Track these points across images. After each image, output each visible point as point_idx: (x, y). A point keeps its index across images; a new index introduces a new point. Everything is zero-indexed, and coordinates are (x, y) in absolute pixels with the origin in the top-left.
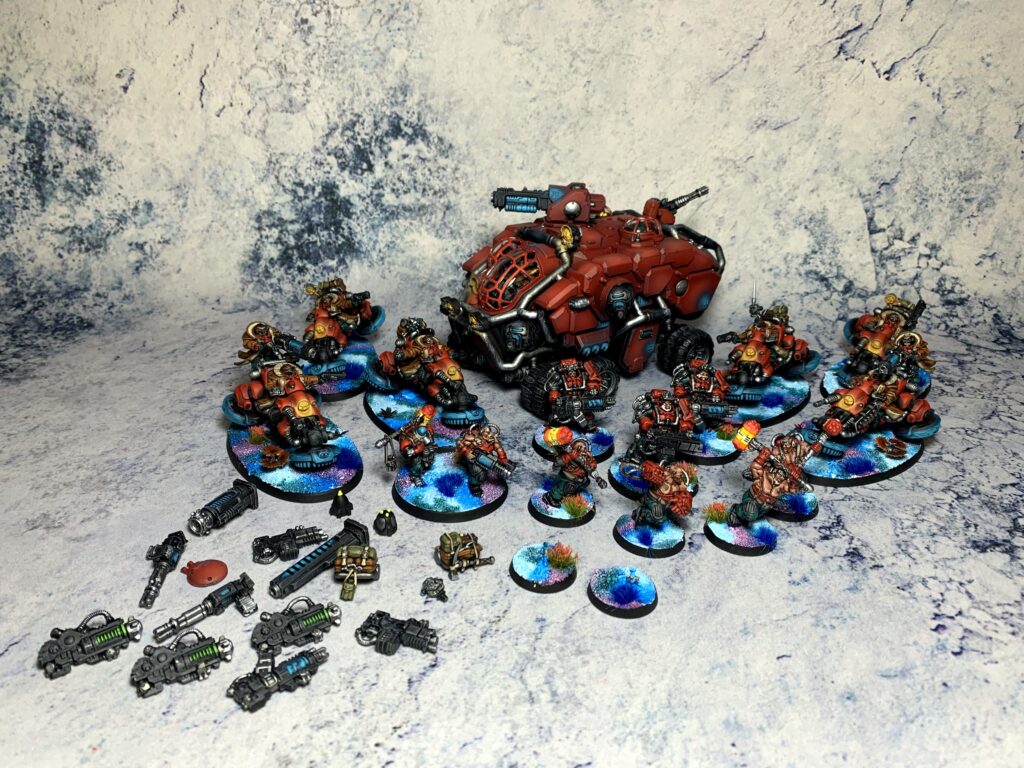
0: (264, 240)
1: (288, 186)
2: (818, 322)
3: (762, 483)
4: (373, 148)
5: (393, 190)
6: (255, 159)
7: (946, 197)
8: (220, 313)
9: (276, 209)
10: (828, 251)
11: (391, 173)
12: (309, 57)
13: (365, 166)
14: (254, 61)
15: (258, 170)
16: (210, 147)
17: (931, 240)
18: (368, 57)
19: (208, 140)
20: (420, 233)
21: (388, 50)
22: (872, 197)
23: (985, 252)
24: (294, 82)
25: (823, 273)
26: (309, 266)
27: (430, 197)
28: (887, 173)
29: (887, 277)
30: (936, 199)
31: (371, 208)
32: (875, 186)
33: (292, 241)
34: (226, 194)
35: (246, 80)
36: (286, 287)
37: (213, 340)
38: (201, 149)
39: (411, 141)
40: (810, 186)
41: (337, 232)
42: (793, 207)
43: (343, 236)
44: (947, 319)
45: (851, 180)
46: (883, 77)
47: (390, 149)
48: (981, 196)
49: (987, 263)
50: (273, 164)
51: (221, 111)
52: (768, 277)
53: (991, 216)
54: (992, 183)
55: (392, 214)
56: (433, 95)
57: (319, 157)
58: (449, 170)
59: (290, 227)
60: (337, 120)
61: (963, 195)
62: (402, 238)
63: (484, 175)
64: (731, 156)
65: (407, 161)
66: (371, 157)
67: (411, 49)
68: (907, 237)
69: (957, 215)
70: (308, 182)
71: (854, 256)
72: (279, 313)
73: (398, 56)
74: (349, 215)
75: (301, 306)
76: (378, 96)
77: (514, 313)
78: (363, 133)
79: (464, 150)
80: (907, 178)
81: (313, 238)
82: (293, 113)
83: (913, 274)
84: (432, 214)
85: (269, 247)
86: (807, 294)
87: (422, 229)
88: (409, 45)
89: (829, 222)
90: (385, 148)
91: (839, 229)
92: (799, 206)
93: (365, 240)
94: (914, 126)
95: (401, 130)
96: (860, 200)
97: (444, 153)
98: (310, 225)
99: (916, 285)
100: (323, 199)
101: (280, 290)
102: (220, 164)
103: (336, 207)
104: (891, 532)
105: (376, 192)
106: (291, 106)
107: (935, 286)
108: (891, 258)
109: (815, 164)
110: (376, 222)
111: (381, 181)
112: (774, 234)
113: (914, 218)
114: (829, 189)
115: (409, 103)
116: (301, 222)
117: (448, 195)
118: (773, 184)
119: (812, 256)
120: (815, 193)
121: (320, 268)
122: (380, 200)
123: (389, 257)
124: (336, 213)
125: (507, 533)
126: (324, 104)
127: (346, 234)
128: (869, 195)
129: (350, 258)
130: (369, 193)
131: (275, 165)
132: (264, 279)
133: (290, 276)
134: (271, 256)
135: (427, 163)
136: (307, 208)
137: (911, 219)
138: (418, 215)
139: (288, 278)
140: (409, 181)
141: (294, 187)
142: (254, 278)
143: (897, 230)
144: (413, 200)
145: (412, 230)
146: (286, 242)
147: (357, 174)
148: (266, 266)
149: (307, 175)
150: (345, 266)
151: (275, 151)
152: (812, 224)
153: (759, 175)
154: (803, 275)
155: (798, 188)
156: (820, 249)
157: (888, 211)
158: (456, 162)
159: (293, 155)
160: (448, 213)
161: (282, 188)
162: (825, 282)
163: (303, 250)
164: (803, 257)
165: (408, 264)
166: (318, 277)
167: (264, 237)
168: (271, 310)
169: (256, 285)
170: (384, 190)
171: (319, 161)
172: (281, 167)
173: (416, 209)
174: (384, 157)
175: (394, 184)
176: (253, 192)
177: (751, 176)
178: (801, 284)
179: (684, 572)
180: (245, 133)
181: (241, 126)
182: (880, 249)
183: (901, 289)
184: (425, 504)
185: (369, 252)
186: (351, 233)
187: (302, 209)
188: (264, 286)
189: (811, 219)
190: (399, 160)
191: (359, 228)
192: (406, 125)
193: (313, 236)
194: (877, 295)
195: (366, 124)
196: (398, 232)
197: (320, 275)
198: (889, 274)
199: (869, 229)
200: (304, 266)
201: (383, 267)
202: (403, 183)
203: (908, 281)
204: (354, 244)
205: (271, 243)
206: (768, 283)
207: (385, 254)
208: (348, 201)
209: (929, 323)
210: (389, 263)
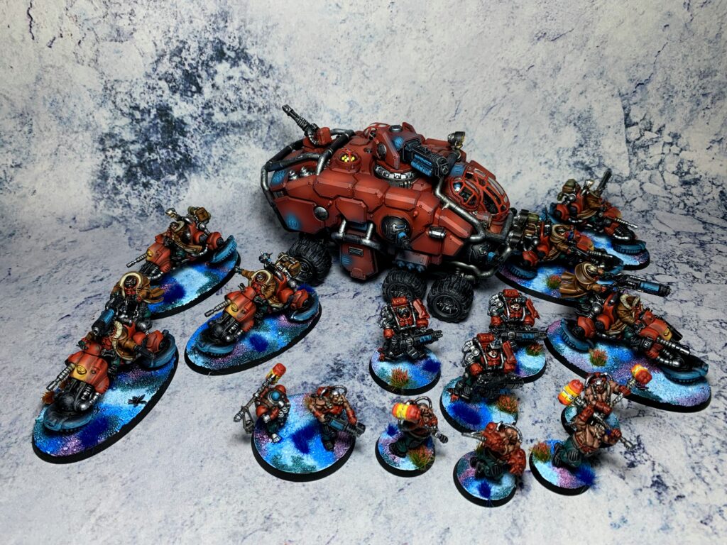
0: (109, 160)
1: (126, 110)
3: (585, 436)
4: (200, 72)
5: (222, 109)
6: (92, 87)
7: (688, 94)
8: (77, 231)
9: (116, 131)
10: (592, 144)
11: (218, 93)
13: (194, 88)
15: (94, 97)
16: (47, 77)
17: (673, 130)
19: (44, 70)
20: (249, 146)
22: (629, 96)
23: (714, 138)
24: (119, 12)
25: (587, 163)
26: (152, 182)
27: (256, 114)
28: (642, 74)
29: (638, 163)
30: (680, 95)
31: (203, 127)
32: (633, 85)
33: (135, 160)
34: (68, 119)
35: (72, 12)
36: (134, 202)
37: (74, 262)
38: (38, 79)
39: (234, 63)
40: (580, 89)
41: (174, 149)
42: (565, 109)
43: (180, 153)
44: (684, 197)
45: (613, 83)
47: (216, 72)
48: (715, 91)
49: (716, 147)
50: (109, 91)
51: (52, 42)
52: (544, 169)
53: (721, 107)
54: (724, 80)
55: (222, 131)
56: (252, 21)
57: (151, 82)
58: (271, 89)
59: (132, 147)
60: (164, 47)
61: (701, 91)
62: (234, 151)
63: (303, 91)
64: (515, 66)
65: (232, 82)
66: (199, 80)
68: (655, 129)
69: (695, 107)
70: (143, 105)
71: (612, 148)
72: (130, 227)
74: (184, 134)
75: (149, 219)
76: (200, 23)
78: (189, 57)
79: (283, 70)
80: (659, 78)
81: (154, 156)
82: (122, 41)
83: (658, 160)
84: (258, 128)
85: (115, 166)
87: (251, 143)
89: (594, 119)
90: (211, 71)
91: (601, 125)
92: (570, 107)
93: (200, 155)
94: (667, 32)
95: (224, 54)
96: (619, 99)
97: (265, 73)
98: (150, 144)
99: (661, 169)
100: (159, 121)
101: (129, 205)
102: (58, 92)
103: (172, 128)
104: (684, 454)
106: (119, 35)
107: (675, 169)
109: (585, 70)
110: (209, 138)
111: (210, 102)
112: (550, 132)
113: (662, 112)
114: (594, 91)
115: (230, 29)
116: (141, 142)
117: (271, 110)
118: (549, 89)
119: (579, 149)
120: (584, 95)
121: (162, 183)
122: (211, 119)
123: (223, 169)
124: (172, 132)
125: (361, 489)
126: (150, 32)
127: (183, 151)
128: (627, 94)
129: (188, 172)
130: (200, 113)
131: (110, 91)
132: (113, 195)
133: (136, 192)
134: (117, 174)
135: (250, 83)
136: (145, 129)
137: (659, 113)
138: (245, 130)
139: (134, 193)
140: (235, 100)
141: (131, 111)
142: (104, 195)
143: (647, 123)
144: (240, 117)
145: (241, 144)
146: (129, 161)
147: (188, 96)
148: (113, 184)
149: (142, 99)
150: (184, 180)
151: (109, 78)
152: (580, 122)
153: (538, 81)
154: (572, 166)
155: (570, 91)
156: (586, 143)
157: (641, 107)
158: (276, 81)
159: (127, 81)
160: (272, 127)
161: (119, 112)
162: (589, 171)
163: (146, 168)
164: (572, 150)
165: (241, 174)
166: (161, 191)
167: (108, 157)
168: (123, 225)
169: (107, 202)
170: (213, 109)
171: (151, 86)
172: (117, 93)
173: (244, 125)
174: (211, 80)
175: (222, 104)
176: (93, 117)
177: (531, 83)
178: (570, 173)
179: (520, 522)
180: (78, 62)
181: (74, 56)
182: (633, 140)
183: (649, 173)
184: (284, 465)
185: (204, 165)
186: (187, 151)
187: (141, 130)
188: (114, 202)
189: (579, 117)
190: (224, 82)
191: (194, 145)
192: (228, 49)
193: (153, 154)
194: (630, 179)
195: (191, 50)
196: (229, 146)
197: (163, 189)
198: (639, 160)
199: (625, 123)
200: (148, 182)
201: (218, 178)
202: (230, 102)
203: (654, 166)
204: (191, 159)
205: (116, 162)
206: (544, 174)
207: (219, 166)
208: (182, 122)
209: (671, 202)
210: (223, 174)
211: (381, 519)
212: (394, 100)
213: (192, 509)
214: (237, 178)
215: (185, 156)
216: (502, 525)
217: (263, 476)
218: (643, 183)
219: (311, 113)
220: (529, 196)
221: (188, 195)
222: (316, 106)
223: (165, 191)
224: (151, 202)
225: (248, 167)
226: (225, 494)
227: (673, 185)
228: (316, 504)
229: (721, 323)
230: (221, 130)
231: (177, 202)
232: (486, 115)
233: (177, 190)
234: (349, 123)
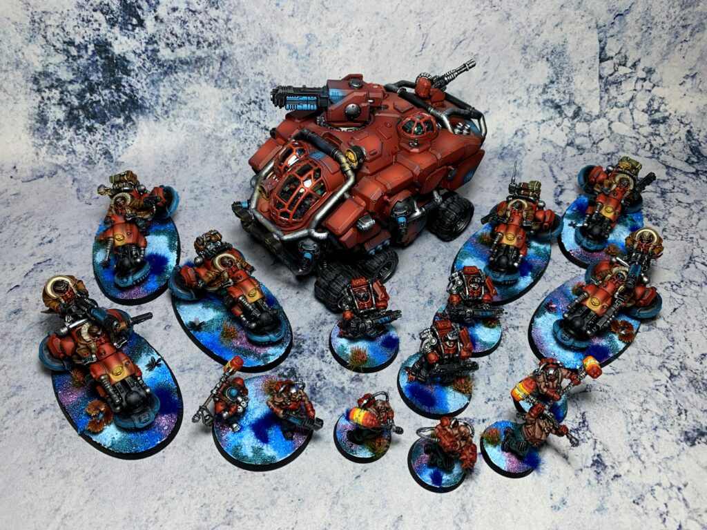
0: (46, 101)
1: (59, 45)
2: (550, 148)
5: (167, 45)
6: (17, 20)
7: (667, 25)
8: (19, 181)
9: (51, 69)
10: (564, 80)
11: (162, 27)
13: (135, 21)
15: (22, 30)
17: (648, 65)
20: (200, 84)
22: (606, 28)
23: (688, 72)
25: (557, 101)
26: (97, 125)
27: (206, 49)
28: (622, 4)
29: (609, 101)
30: (659, 27)
31: (148, 64)
32: (612, 16)
33: (76, 102)
36: (79, 148)
37: (19, 220)
40: (556, 20)
41: (118, 90)
42: (538, 42)
43: (125, 94)
44: (651, 138)
45: (591, 13)
48: (695, 23)
49: (689, 82)
50: (37, 25)
52: (512, 107)
53: (700, 40)
55: (170, 69)
57: (84, 13)
58: (221, 21)
59: (70, 87)
61: (681, 22)
62: (184, 90)
63: (257, 24)
65: (177, 14)
66: (140, 12)
68: (629, 64)
69: (673, 40)
70: (78, 40)
71: (584, 84)
72: (77, 177)
74: (127, 73)
75: (97, 167)
77: (304, 232)
80: (639, 8)
81: (96, 97)
83: (629, 97)
84: (209, 65)
85: (53, 108)
86: (544, 121)
87: (202, 80)
89: (567, 54)
90: (153, 1)
91: (575, 60)
92: (544, 40)
93: (147, 96)
96: (596, 31)
98: (90, 84)
99: (631, 107)
100: (98, 58)
101: (74, 151)
103: (115, 66)
104: (625, 431)
105: (150, 47)
107: (645, 107)
108: (614, 83)
110: (155, 77)
111: (154, 36)
112: (520, 67)
113: (638, 45)
114: (571, 23)
116: (80, 81)
117: (223, 45)
118: (523, 21)
119: (550, 86)
120: (559, 27)
121: (108, 127)
122: (156, 55)
123: (173, 109)
124: (114, 71)
125: (319, 477)
127: (128, 92)
128: (605, 26)
129: (135, 114)
130: (144, 49)
131: (39, 24)
132: (55, 141)
133: (80, 137)
134: (58, 118)
135: (198, 15)
136: (84, 67)
137: (635, 46)
138: (195, 67)
139: (78, 139)
140: (182, 35)
141: (65, 47)
142: (45, 141)
143: (622, 57)
144: (189, 53)
145: (191, 83)
146: (69, 103)
147: (128, 30)
148: (54, 128)
149: (76, 33)
150: (132, 123)
151: (35, 9)
152: (553, 57)
153: (511, 12)
154: (542, 104)
155: (545, 23)
156: (557, 79)
157: (618, 40)
158: (227, 13)
159: (57, 12)
160: (224, 63)
161: (52, 48)
162: (559, 109)
163: (88, 110)
164: (543, 87)
165: (192, 115)
166: (108, 136)
167: (45, 99)
168: (69, 174)
169: (49, 148)
170: (158, 45)
171: (85, 18)
172: (46, 26)
173: (193, 62)
174: (153, 12)
175: (168, 39)
176: (23, 54)
177: (505, 14)
178: (539, 112)
179: (468, 507)
182: (606, 75)
183: (619, 111)
184: (244, 457)
185: (153, 106)
186: (132, 91)
187: (78, 68)
188: (57, 148)
189: (552, 52)
190: (169, 14)
191: (139, 84)
193: (95, 95)
194: (599, 118)
196: (178, 85)
197: (109, 133)
198: (611, 98)
199: (600, 58)
200: (92, 126)
201: (168, 120)
202: (177, 37)
203: (625, 103)
204: (137, 100)
205: (54, 104)
206: (512, 113)
207: (168, 107)
208: (124, 58)
209: (638, 143)
210: (173, 115)
211: (338, 508)
212: (356, 32)
213: (156, 504)
214: (189, 120)
215: (130, 97)
216: (451, 511)
217: (224, 465)
218: (612, 122)
219: (266, 47)
220: (496, 137)
221: (137, 140)
222: (272, 40)
223: (113, 136)
224: (98, 148)
225: (200, 107)
226: (187, 487)
227: (642, 124)
228: (276, 494)
229: (672, 286)
230: (168, 68)
231: (126, 147)
232: (455, 49)
233: (124, 134)
234: (307, 57)
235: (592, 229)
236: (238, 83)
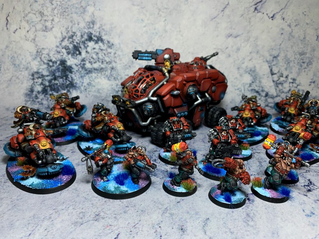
0: (35, 83)
1: (46, 61)
4: (81, 46)
5: (90, 62)
6: (31, 51)
7: (296, 62)
9: (40, 71)
10: (258, 82)
11: (88, 55)
12: (53, 10)
13: (78, 53)
14: (30, 10)
15: (32, 55)
16: (11, 46)
17: (292, 77)
18: (78, 10)
19: (10, 43)
20: (101, 79)
21: (86, 7)
22: (271, 62)
23: (311, 81)
24: (47, 19)
25: (257, 90)
27: (105, 64)
28: (275, 53)
29: (280, 91)
30: (293, 62)
31: (80, 69)
32: (271, 58)
33: (47, 84)
34: (19, 65)
36: (45, 102)
38: (7, 47)
39: (97, 42)
40: (249, 58)
41: (66, 79)
42: (244, 66)
43: (69, 81)
45: (263, 56)
46: (271, 19)
47: (88, 46)
48: (307, 61)
49: (313, 85)
50: (39, 53)
51: (16, 31)
53: (312, 68)
54: (310, 56)
55: (89, 72)
56: (105, 25)
57: (58, 49)
58: (112, 54)
59: (46, 78)
60: (66, 35)
61: (301, 61)
62: (94, 81)
63: (127, 55)
64: (220, 47)
65: (95, 50)
66: (80, 49)
67: (96, 6)
68: (284, 76)
69: (300, 68)
70: (54, 59)
71: (267, 83)
73: (90, 9)
74: (71, 72)
76: (82, 25)
77: (146, 99)
78: (76, 39)
79: (118, 46)
82: (47, 32)
83: (288, 89)
84: (106, 71)
85: (37, 86)
87: (102, 77)
88: (95, 5)
89: (257, 71)
90: (86, 45)
91: (261, 73)
92: (246, 65)
93: (78, 82)
94: (283, 36)
95: (92, 38)
96: (266, 63)
97: (110, 47)
98: (55, 77)
100: (60, 66)
101: (42, 104)
102: (15, 53)
103: (66, 69)
105: (82, 63)
106: (46, 29)
108: (280, 83)
109: (250, 50)
110: (83, 75)
111: (84, 58)
112: (238, 76)
113: (286, 69)
114: (255, 59)
115: (95, 28)
116: (51, 76)
117: (112, 63)
118: (236, 57)
119: (252, 84)
120: (251, 61)
122: (84, 66)
123: (89, 89)
124: (66, 72)
125: (155, 202)
126: (60, 28)
129: (72, 89)
130: (79, 63)
132: (35, 99)
133: (46, 98)
134: (38, 90)
135: (103, 51)
136: (54, 70)
138: (100, 72)
140: (96, 58)
141: (48, 62)
142: (31, 99)
143: (280, 73)
144: (98, 66)
145: (98, 78)
146: (45, 84)
147: (75, 56)
148: (36, 94)
149: (53, 57)
151: (39, 47)
152: (251, 72)
153: (231, 54)
154: (250, 91)
155: (245, 59)
156: (255, 81)
157: (277, 67)
158: (115, 51)
159: (47, 49)
160: (112, 70)
161: (43, 62)
162: (258, 93)
163: (52, 88)
164: (249, 84)
165: (97, 91)
169: (31, 102)
170: (86, 62)
171: (58, 51)
173: (99, 69)
174: (85, 49)
175: (90, 60)
176: (30, 64)
177: (228, 55)
178: (249, 94)
180: (26, 40)
181: (24, 37)
182: (276, 80)
184: (109, 190)
185: (80, 87)
186: (72, 80)
187: (52, 70)
188: (35, 102)
189: (250, 70)
190: (92, 50)
191: (76, 78)
192: (94, 36)
193: (56, 81)
194: (277, 97)
195: (78, 36)
196: (92, 78)
198: (280, 89)
199: (271, 73)
201: (86, 93)
202: (94, 59)
203: (287, 92)
204: (74, 84)
206: (237, 94)
207: (87, 87)
208: (71, 67)
210: (89, 91)
211: (167, 215)
213: (51, 212)
214: (95, 93)
215: (71, 82)
217: (97, 197)
219: (130, 65)
226: (73, 205)
228: (127, 209)
235: (286, 118)
236: (118, 79)
